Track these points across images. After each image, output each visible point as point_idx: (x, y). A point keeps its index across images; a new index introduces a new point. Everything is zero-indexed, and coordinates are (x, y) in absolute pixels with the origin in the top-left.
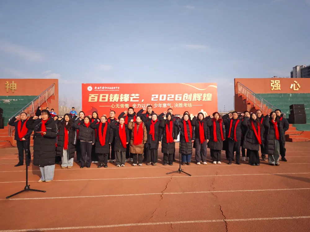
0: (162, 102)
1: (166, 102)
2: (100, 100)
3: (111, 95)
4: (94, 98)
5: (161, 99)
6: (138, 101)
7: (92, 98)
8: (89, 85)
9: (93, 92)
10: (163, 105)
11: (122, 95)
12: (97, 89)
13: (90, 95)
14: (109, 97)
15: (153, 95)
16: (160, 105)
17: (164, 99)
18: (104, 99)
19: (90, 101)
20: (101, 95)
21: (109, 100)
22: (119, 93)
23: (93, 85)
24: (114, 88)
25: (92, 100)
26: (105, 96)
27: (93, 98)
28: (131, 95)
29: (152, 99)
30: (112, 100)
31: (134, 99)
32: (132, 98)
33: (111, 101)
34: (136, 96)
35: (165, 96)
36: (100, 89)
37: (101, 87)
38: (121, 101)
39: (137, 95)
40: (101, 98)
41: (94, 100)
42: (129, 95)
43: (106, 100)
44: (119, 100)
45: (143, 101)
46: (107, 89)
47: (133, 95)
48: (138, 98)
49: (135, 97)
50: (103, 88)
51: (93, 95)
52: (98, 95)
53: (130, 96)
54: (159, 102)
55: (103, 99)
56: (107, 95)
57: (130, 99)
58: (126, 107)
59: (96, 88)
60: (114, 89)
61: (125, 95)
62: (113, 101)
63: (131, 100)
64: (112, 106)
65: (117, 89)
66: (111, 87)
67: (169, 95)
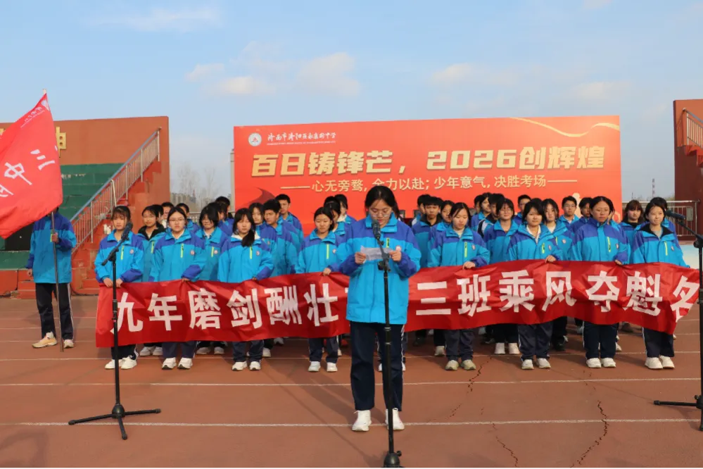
0: (459, 173)
1: (471, 171)
2: (284, 171)
3: (313, 155)
4: (268, 164)
5: (454, 165)
6: (388, 170)
7: (261, 164)
8: (252, 129)
9: (263, 149)
10: (460, 182)
11: (342, 154)
12: (275, 140)
13: (256, 156)
14: (307, 162)
15: (431, 154)
16: (452, 183)
17: (466, 165)
18: (295, 168)
19: (255, 173)
20: (286, 157)
21: (307, 169)
22: (335, 148)
23: (264, 131)
24: (322, 135)
25: (260, 171)
26: (296, 159)
27: (263, 165)
28: (369, 154)
29: (430, 165)
30: (317, 168)
31: (375, 166)
32: (370, 163)
33: (312, 171)
34: (384, 158)
35: (467, 154)
36: (282, 141)
37: (285, 136)
38: (341, 170)
39: (386, 153)
40: (286, 163)
41: (267, 170)
42: (362, 154)
43: (300, 171)
44: (336, 168)
45: (402, 170)
46: (301, 140)
47: (374, 153)
48: (389, 161)
49: (380, 160)
50: (291, 136)
51: (262, 158)
52: (276, 156)
53: (366, 157)
54: (448, 172)
55: (290, 168)
56: (302, 157)
57: (365, 166)
58: (355, 189)
59: (271, 137)
60: (319, 139)
61: (353, 154)
62: (319, 172)
63: (370, 169)
64: (315, 187)
65: (330, 138)
66: (313, 133)
67: (478, 153)
